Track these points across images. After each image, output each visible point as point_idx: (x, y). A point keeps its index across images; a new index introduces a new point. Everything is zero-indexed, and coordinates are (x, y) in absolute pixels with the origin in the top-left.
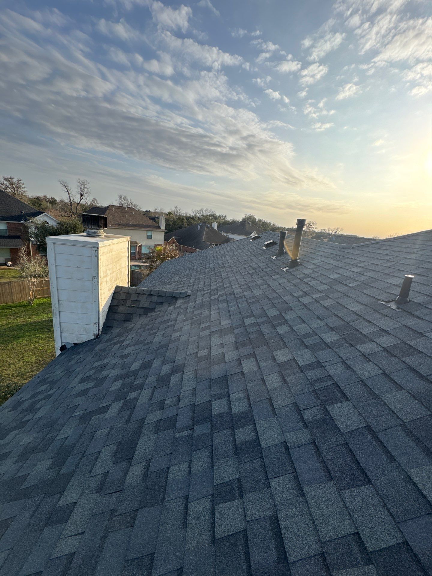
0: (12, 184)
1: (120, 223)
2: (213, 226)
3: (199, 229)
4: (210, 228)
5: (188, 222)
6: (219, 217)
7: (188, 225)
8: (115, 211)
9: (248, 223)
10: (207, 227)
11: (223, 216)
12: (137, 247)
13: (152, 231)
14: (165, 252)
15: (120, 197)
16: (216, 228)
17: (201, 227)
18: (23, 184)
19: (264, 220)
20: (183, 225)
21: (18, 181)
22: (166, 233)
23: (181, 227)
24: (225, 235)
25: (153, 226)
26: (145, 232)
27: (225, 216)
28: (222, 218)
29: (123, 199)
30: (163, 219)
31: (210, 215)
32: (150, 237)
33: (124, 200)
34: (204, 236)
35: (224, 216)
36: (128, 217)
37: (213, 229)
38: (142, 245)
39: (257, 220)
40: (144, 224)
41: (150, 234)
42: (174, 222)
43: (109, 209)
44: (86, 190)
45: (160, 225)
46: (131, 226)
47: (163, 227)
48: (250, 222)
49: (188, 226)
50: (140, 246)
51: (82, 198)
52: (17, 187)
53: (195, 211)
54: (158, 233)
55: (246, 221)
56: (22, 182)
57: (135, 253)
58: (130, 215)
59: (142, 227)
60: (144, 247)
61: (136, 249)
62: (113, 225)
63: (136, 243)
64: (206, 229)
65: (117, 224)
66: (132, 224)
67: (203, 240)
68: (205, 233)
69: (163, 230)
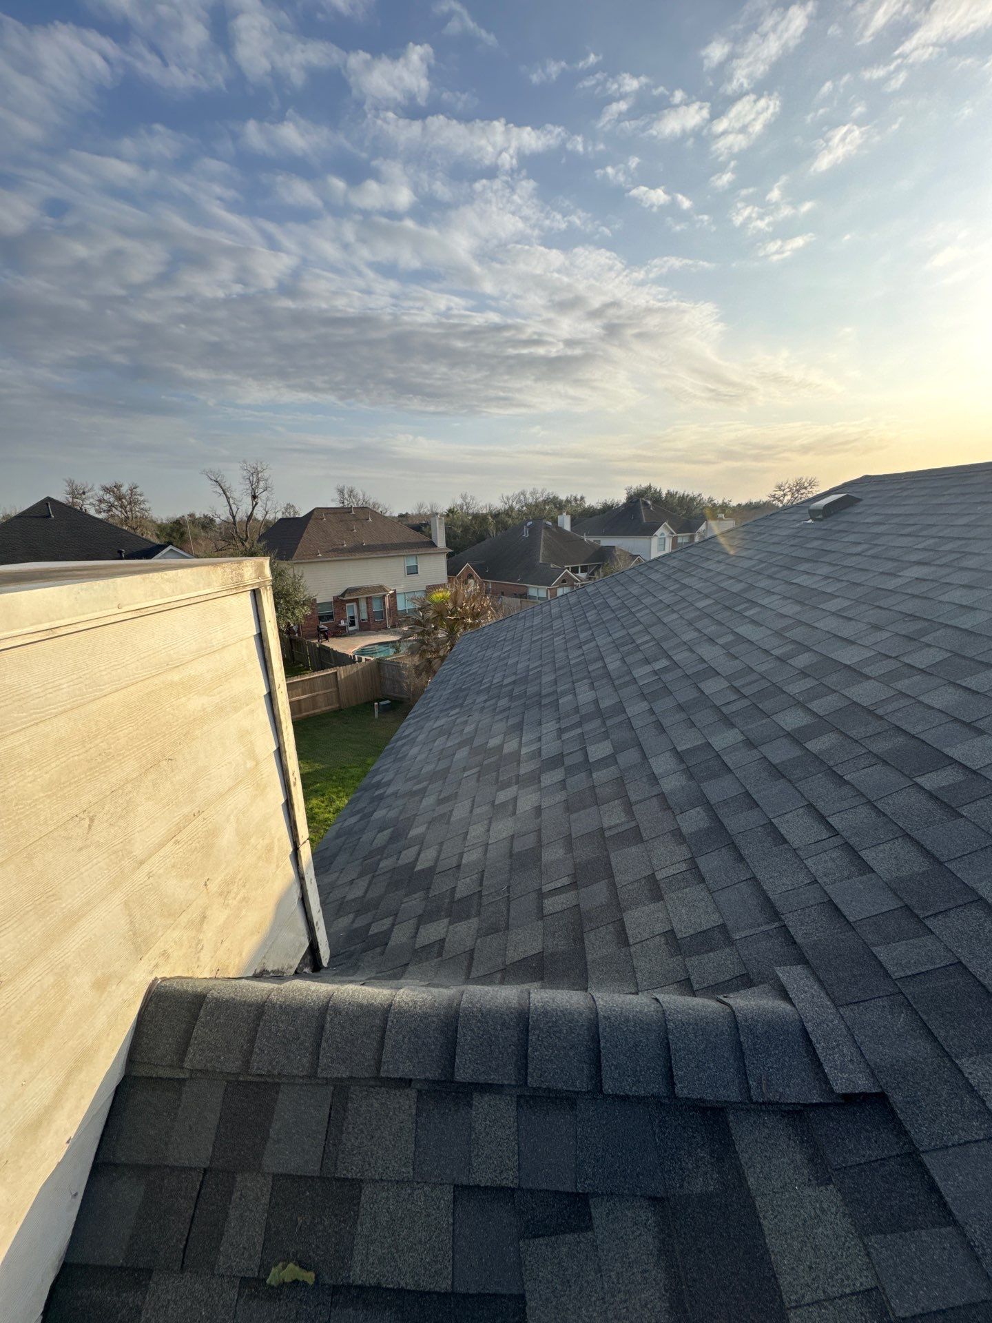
0: (119, 498)
1: (341, 547)
2: (560, 524)
3: (526, 534)
4: (555, 530)
5: (498, 523)
6: (568, 501)
7: (497, 530)
8: (328, 520)
9: (645, 504)
10: (547, 527)
11: (576, 499)
12: (387, 599)
13: (416, 555)
14: (455, 603)
15: (341, 492)
16: (567, 527)
17: (531, 529)
18: (141, 495)
19: (681, 492)
20: (487, 531)
21: (131, 490)
22: (449, 556)
23: (481, 539)
24: (592, 540)
25: (417, 543)
26: (401, 559)
27: (582, 498)
28: (573, 504)
29: (346, 496)
30: (440, 523)
31: (546, 502)
32: (413, 571)
33: (350, 496)
34: (541, 551)
35: (579, 497)
36: (357, 529)
37: (561, 530)
38: (398, 591)
39: (664, 495)
40: (396, 541)
41: (412, 562)
42: (466, 529)
43: (313, 517)
44: (262, 484)
45: (433, 540)
46: (367, 551)
47: (441, 542)
48: (649, 502)
49: (499, 534)
50: (394, 596)
51: (256, 504)
52: (130, 503)
53: (508, 499)
54: (432, 557)
55: (638, 500)
56: (138, 490)
57: (382, 613)
58: (363, 525)
59: (392, 549)
60: (403, 596)
61: (384, 605)
62: (326, 552)
63: (381, 588)
64: (543, 533)
65: (334, 550)
66: (368, 546)
67: (541, 562)
68: (542, 543)
69: (442, 549)
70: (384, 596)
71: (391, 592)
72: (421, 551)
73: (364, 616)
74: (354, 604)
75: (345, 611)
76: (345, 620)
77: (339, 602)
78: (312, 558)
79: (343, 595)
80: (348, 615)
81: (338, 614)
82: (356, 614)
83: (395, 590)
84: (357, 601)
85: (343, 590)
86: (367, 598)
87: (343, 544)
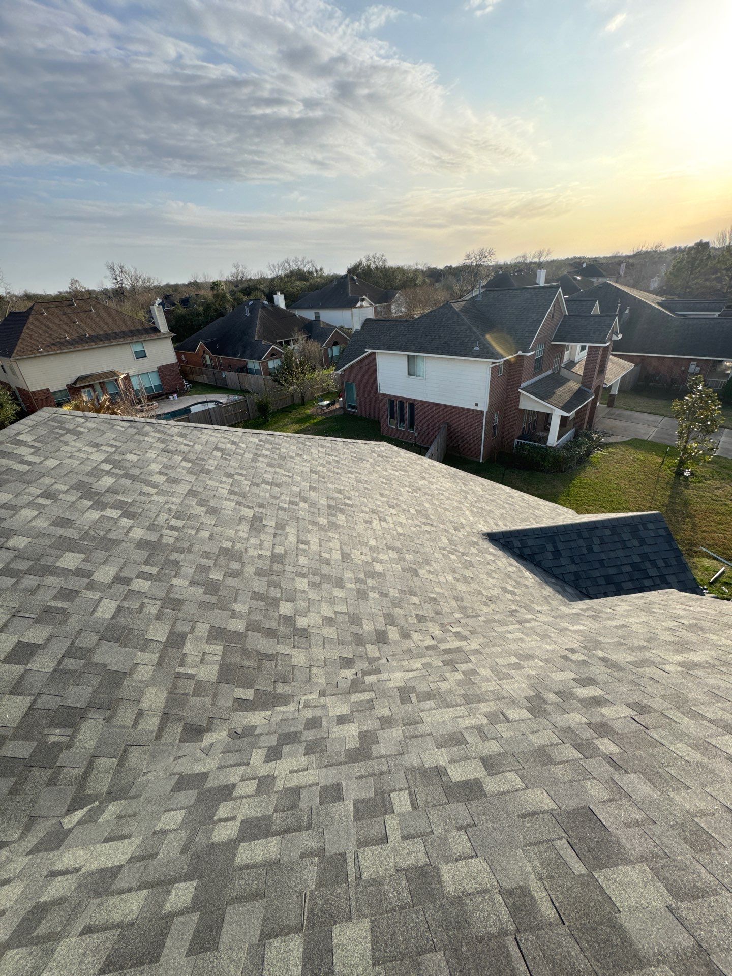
1: (63, 340)
2: (275, 303)
3: (248, 314)
4: (270, 308)
8: (49, 314)
9: (353, 280)
10: (264, 307)
12: (120, 382)
13: (141, 342)
16: (282, 305)
17: (252, 309)
22: (174, 340)
25: (142, 330)
26: (127, 346)
30: (159, 311)
32: (141, 355)
34: (257, 329)
36: (80, 321)
37: (277, 308)
38: (130, 374)
40: (120, 330)
41: (139, 348)
43: (33, 312)
45: (156, 326)
46: (90, 342)
47: (163, 327)
48: (355, 277)
50: (127, 378)
54: (157, 342)
55: (347, 276)
58: (86, 317)
59: (116, 338)
60: (136, 377)
61: (119, 387)
62: (47, 347)
63: (113, 373)
64: (260, 312)
65: (56, 344)
66: (91, 337)
67: (256, 338)
68: (258, 320)
69: (165, 334)
70: (116, 380)
71: (125, 375)
72: (145, 337)
74: (90, 389)
75: (81, 396)
77: (73, 389)
78: (33, 353)
79: (75, 383)
83: (128, 374)
84: (92, 386)
85: (74, 379)
86: (100, 383)
87: (65, 337)
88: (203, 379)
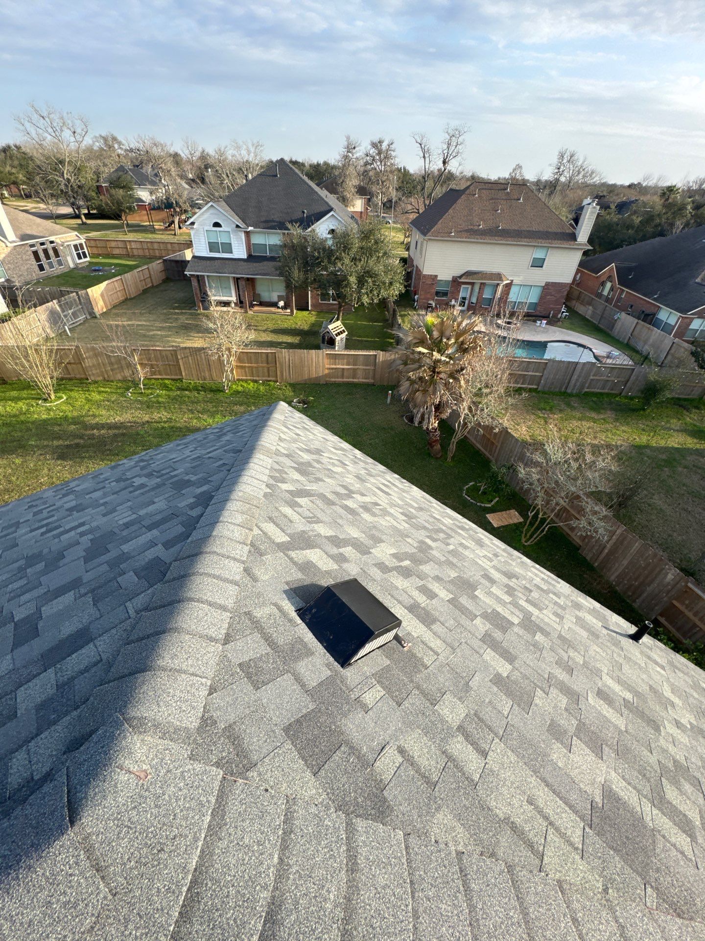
0: (380, 152)
1: (476, 228)
8: (479, 196)
12: (500, 289)
13: (549, 247)
15: (563, 154)
25: (556, 234)
26: (531, 250)
29: (565, 161)
32: (538, 264)
36: (502, 210)
38: (515, 282)
40: (535, 228)
43: (468, 192)
45: (577, 232)
46: (498, 236)
47: (584, 235)
50: (509, 286)
54: (565, 252)
57: (490, 301)
58: (511, 206)
59: (525, 237)
60: (519, 287)
61: (495, 293)
62: (459, 232)
63: (499, 276)
65: (467, 231)
66: (503, 230)
69: (580, 244)
70: (498, 284)
71: (507, 282)
72: (557, 243)
73: (474, 300)
74: (470, 287)
75: (459, 292)
76: (456, 300)
77: (456, 282)
78: (445, 237)
79: (460, 277)
80: (461, 295)
81: (453, 293)
82: (468, 297)
83: (512, 281)
84: (472, 284)
85: (463, 272)
86: (481, 283)
87: (480, 225)
88: (587, 311)
